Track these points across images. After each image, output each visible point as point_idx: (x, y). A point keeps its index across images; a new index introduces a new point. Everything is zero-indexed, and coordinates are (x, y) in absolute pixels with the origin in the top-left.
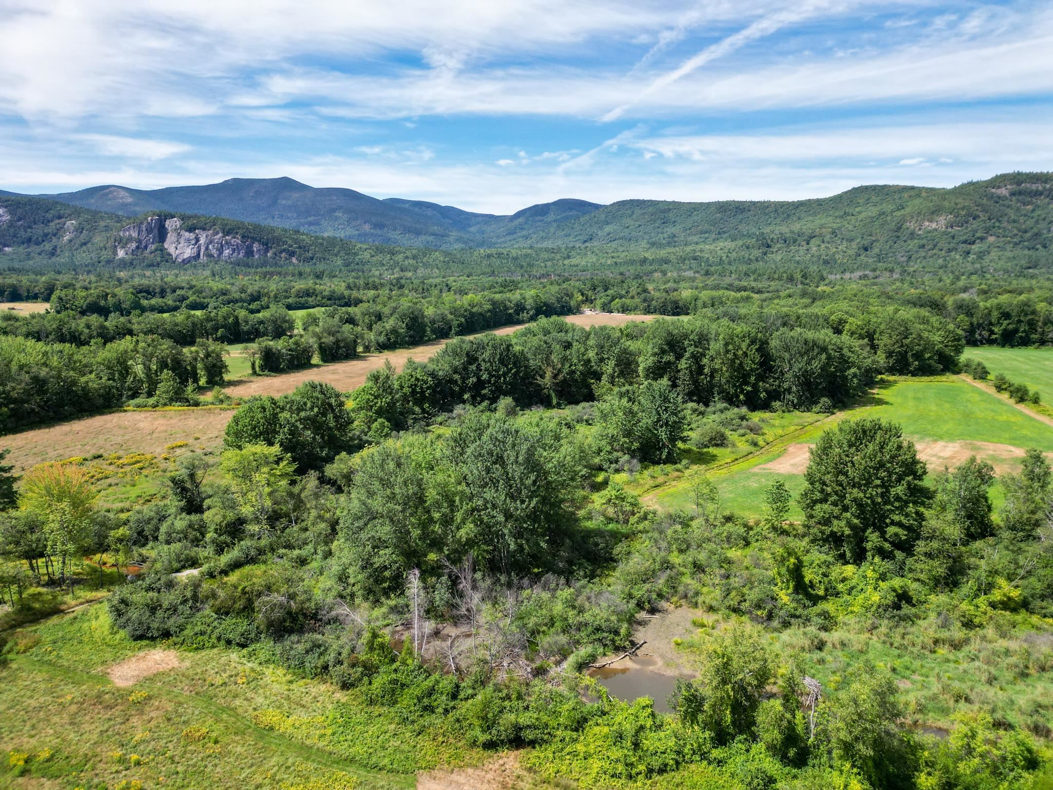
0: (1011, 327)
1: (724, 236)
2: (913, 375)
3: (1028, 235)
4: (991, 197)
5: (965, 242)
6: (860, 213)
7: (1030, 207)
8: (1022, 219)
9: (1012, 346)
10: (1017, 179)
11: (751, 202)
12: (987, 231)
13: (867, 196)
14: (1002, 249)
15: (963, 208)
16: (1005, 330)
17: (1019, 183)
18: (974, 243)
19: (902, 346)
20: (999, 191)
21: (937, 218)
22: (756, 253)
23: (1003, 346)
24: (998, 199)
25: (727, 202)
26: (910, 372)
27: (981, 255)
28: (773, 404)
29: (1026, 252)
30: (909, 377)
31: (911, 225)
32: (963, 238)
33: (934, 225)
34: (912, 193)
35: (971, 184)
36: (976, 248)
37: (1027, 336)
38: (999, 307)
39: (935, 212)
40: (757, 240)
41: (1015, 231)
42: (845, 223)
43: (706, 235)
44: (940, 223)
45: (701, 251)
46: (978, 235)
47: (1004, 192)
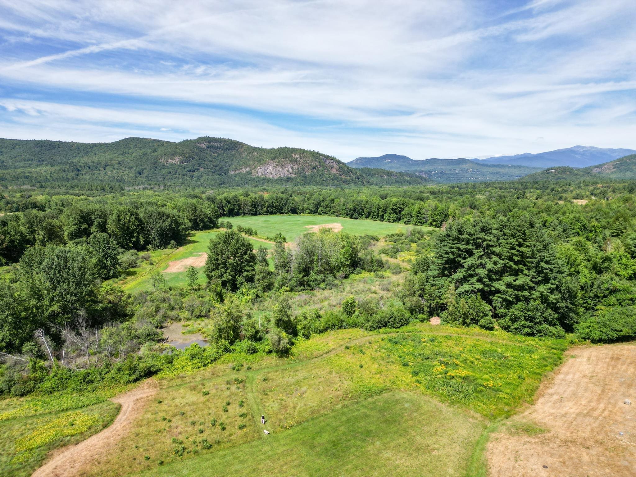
0: (231, 207)
1: (45, 163)
2: (202, 230)
3: (218, 168)
4: (198, 148)
5: (190, 171)
6: (133, 153)
7: (216, 154)
8: (214, 160)
9: (233, 216)
10: (208, 140)
11: (60, 142)
12: (199, 165)
13: (134, 144)
14: (208, 175)
15: (186, 153)
16: (229, 209)
17: (209, 142)
18: (194, 171)
19: (194, 216)
20: (201, 146)
21: (175, 158)
22: (71, 175)
23: (229, 217)
24: (202, 150)
25: (41, 141)
26: (200, 229)
27: (199, 178)
28: (147, 246)
29: (218, 176)
30: (200, 231)
31: (162, 161)
32: (189, 169)
33: (174, 162)
34: (159, 143)
35: (187, 141)
36: (195, 174)
37: (238, 211)
38: (225, 198)
39: (174, 154)
40: (70, 166)
41: (212, 166)
42: (125, 158)
43: (30, 162)
44: (176, 160)
45: (30, 172)
46: (196, 167)
47: (203, 146)
